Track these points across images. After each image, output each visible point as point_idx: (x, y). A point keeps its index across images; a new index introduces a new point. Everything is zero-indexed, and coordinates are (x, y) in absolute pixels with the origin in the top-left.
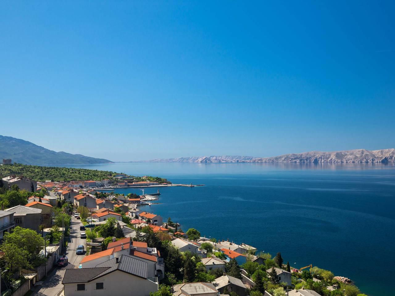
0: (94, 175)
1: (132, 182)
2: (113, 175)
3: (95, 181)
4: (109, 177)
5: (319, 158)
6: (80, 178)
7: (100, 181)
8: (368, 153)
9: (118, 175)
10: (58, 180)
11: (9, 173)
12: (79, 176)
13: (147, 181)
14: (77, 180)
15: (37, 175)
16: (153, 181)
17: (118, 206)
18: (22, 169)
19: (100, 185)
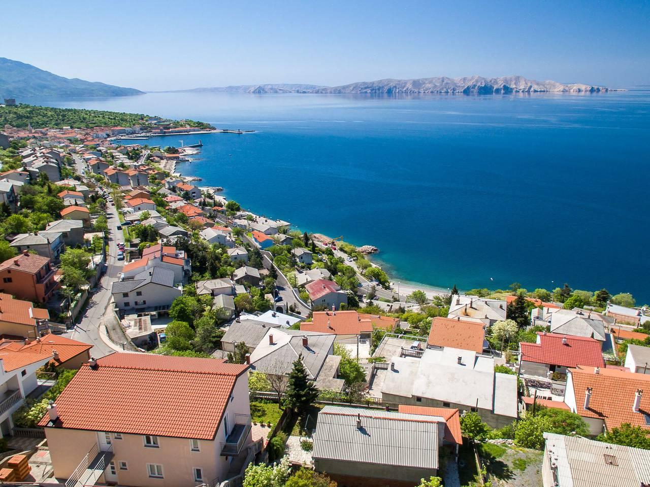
0: (122, 120)
1: (169, 129)
2: (145, 119)
3: (124, 128)
4: (140, 121)
5: (393, 88)
6: (106, 124)
7: (130, 127)
8: (449, 82)
9: (151, 118)
10: (79, 126)
11: (15, 117)
12: (103, 120)
13: (187, 126)
14: (101, 126)
15: (51, 120)
16: (194, 127)
18: (31, 112)
19: (131, 132)
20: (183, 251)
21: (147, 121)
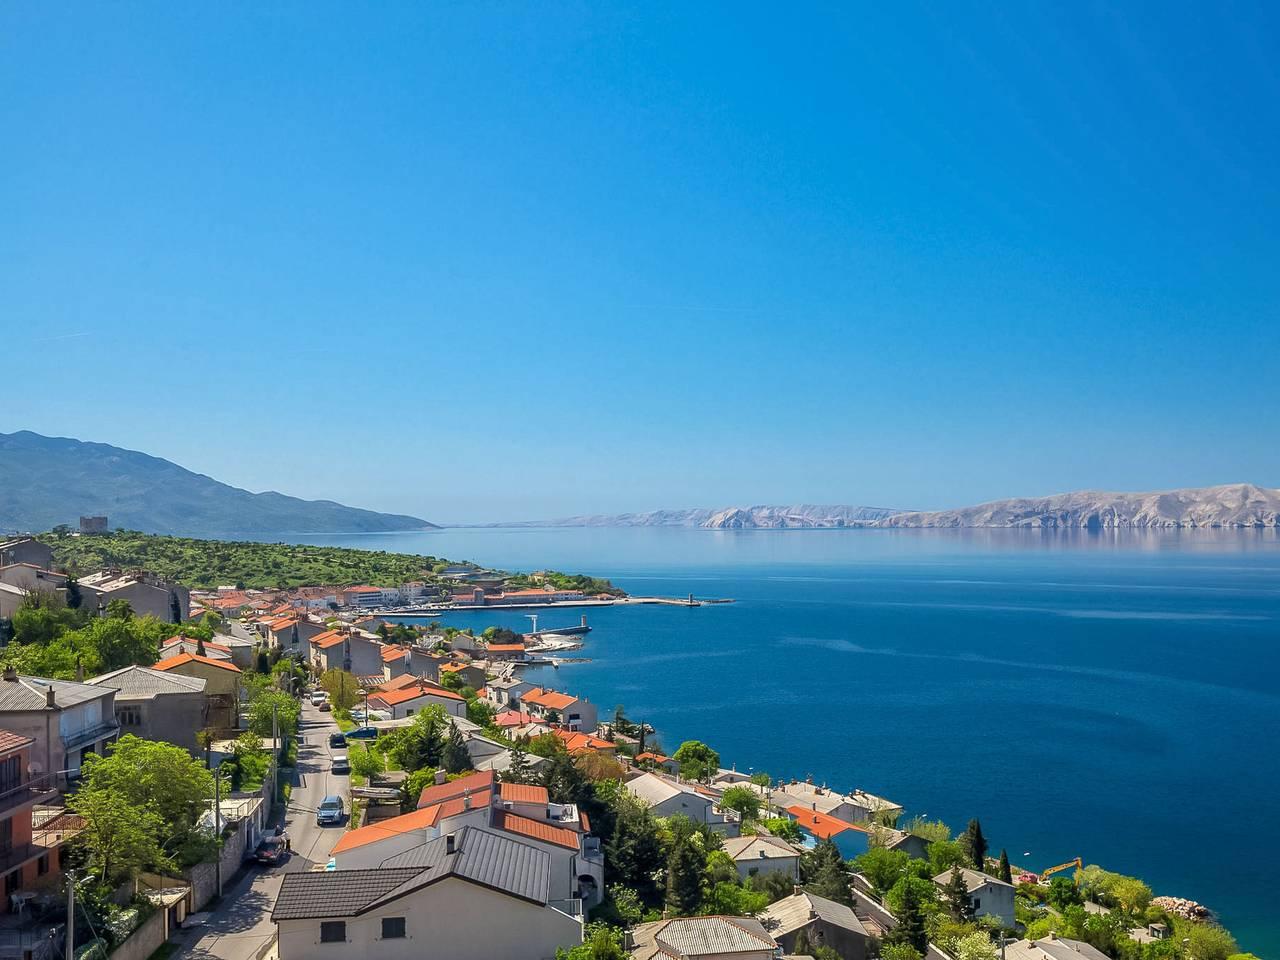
0: (376, 569)
1: (498, 592)
2: (436, 568)
3: (377, 589)
4: (424, 573)
5: (1104, 514)
6: (331, 578)
7: (395, 587)
8: (1263, 498)
9: (453, 567)
10: (259, 584)
11: (99, 563)
12: (326, 570)
13: (548, 586)
14: (319, 585)
15: (191, 568)
16: (566, 588)
17: (455, 669)
18: (142, 549)
19: (396, 599)
20: (575, 807)
21: (441, 572)
